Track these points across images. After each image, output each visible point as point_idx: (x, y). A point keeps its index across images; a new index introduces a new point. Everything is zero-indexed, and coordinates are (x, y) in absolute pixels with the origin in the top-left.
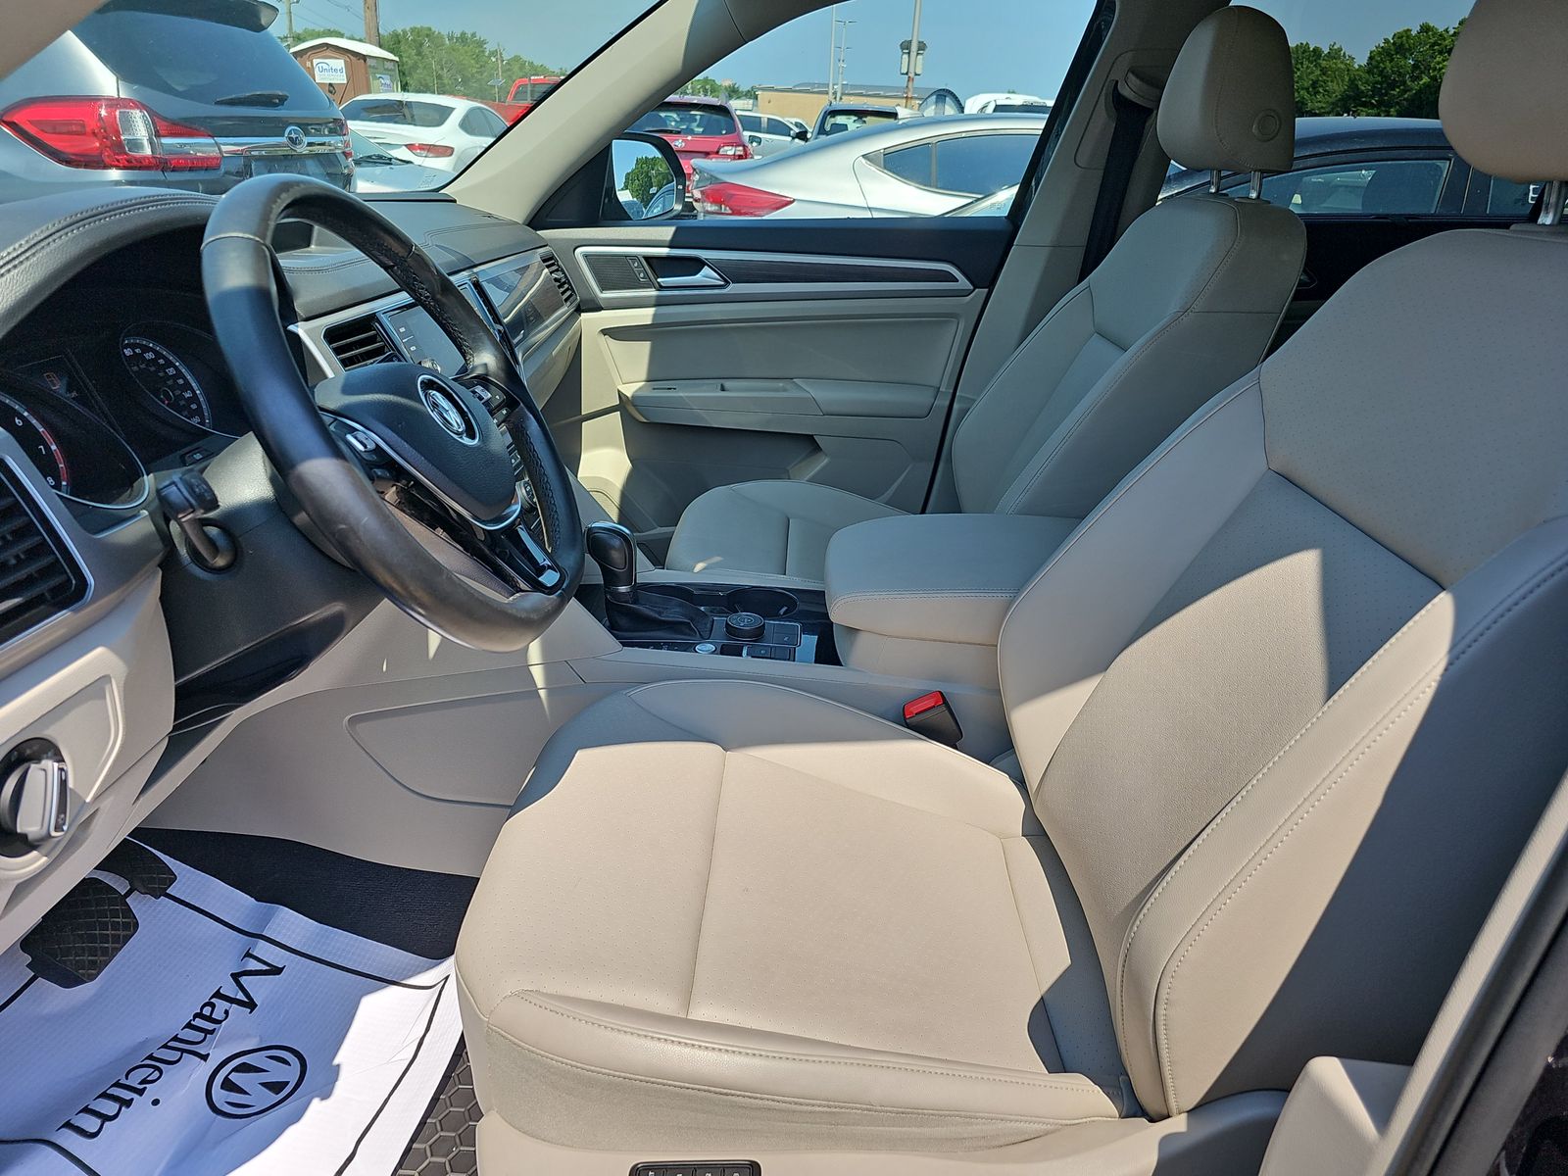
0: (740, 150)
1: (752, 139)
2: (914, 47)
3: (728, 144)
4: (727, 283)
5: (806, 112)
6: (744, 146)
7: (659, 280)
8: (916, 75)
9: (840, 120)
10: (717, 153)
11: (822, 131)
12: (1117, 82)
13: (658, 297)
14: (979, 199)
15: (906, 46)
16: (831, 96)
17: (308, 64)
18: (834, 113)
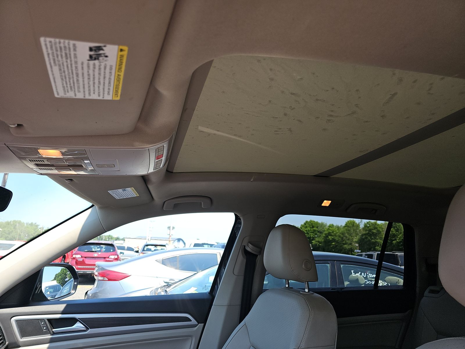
0: (116, 257)
1: (121, 253)
2: (171, 228)
3: (112, 255)
4: (88, 329)
5: (139, 245)
6: (118, 255)
7: (53, 330)
8: (172, 235)
9: (149, 247)
10: (108, 257)
11: (143, 250)
12: (245, 246)
13: (51, 338)
14: (195, 274)
15: (169, 228)
16: (147, 240)
18: (147, 245)
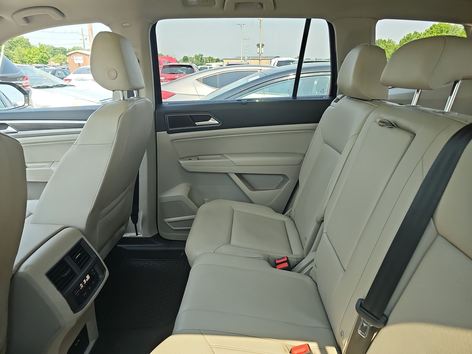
2: (261, 45)
8: (262, 53)
15: (258, 45)
17: (72, 58)
